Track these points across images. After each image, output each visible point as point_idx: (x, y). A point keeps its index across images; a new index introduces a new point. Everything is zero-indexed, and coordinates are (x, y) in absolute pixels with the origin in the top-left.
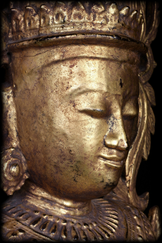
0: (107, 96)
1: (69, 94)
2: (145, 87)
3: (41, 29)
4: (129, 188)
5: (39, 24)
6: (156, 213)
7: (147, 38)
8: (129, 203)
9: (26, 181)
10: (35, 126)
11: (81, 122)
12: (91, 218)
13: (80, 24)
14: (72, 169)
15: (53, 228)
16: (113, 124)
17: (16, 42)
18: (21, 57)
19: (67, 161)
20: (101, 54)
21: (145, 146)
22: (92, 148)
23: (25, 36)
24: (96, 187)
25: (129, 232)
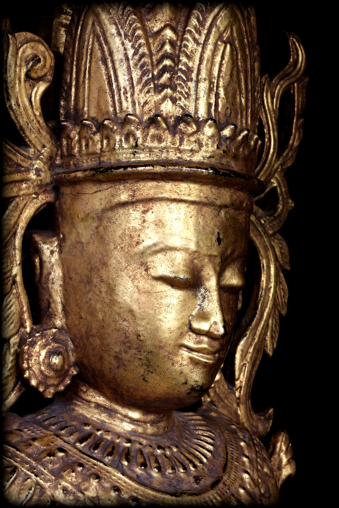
0: (195, 256)
1: (141, 252)
2: (272, 240)
3: (103, 154)
4: (239, 398)
5: (100, 147)
6: (282, 441)
7: (279, 162)
8: (238, 423)
9: (74, 378)
10: (89, 296)
11: (155, 294)
12: (171, 439)
13: (160, 151)
14: (140, 363)
15: (110, 450)
16: (204, 298)
17: (67, 172)
18: (73, 193)
19: (133, 351)
20: (190, 195)
21: (269, 334)
22: (171, 333)
23: (80, 163)
24: (176, 391)
25: (229, 464)
